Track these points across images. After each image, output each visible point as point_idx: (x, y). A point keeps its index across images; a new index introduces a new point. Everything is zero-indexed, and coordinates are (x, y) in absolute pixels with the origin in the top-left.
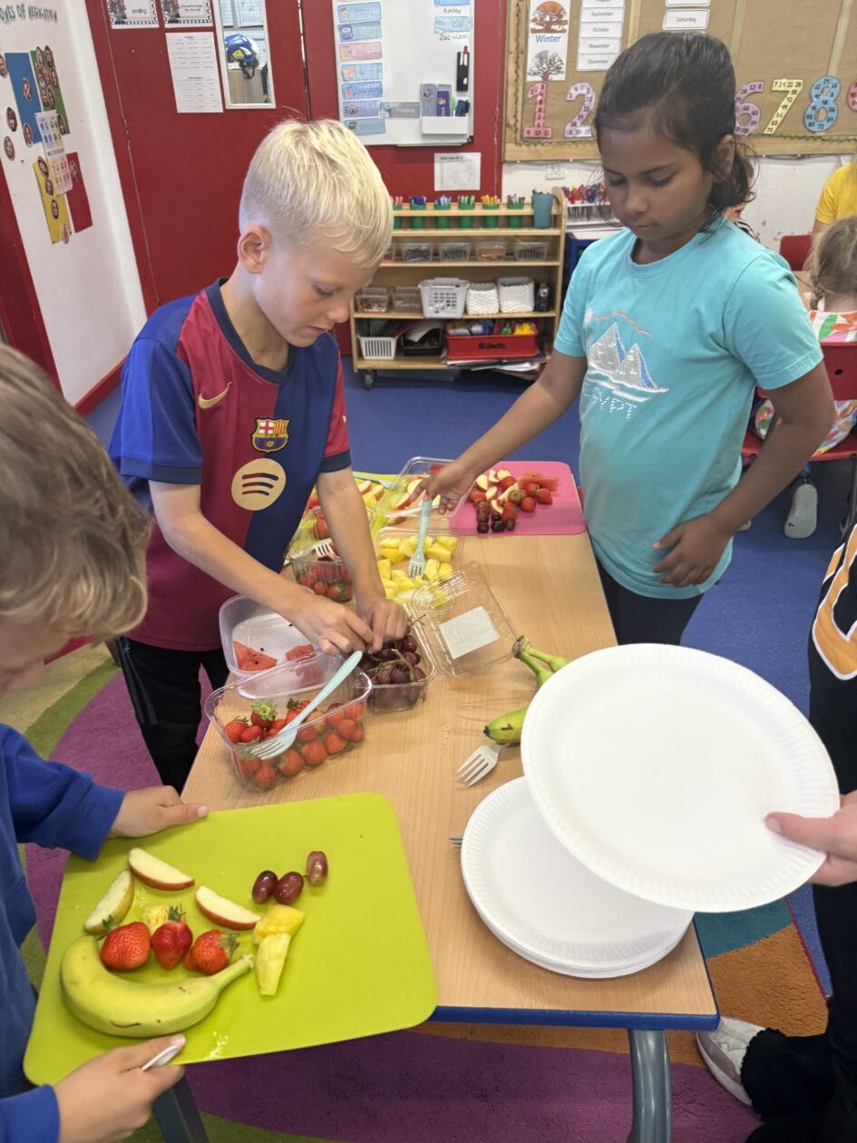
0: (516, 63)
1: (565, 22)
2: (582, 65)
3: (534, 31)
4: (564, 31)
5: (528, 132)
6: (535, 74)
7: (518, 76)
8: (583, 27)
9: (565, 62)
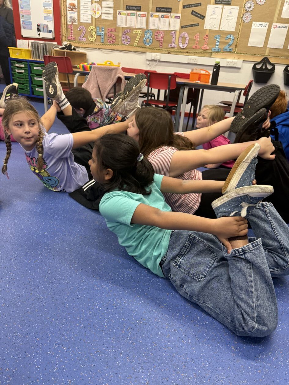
0: (64, 18)
1: (76, 9)
2: (82, 21)
3: (69, 10)
4: (76, 11)
5: (69, 38)
6: (70, 22)
7: (65, 22)
8: (81, 10)
9: (77, 19)
